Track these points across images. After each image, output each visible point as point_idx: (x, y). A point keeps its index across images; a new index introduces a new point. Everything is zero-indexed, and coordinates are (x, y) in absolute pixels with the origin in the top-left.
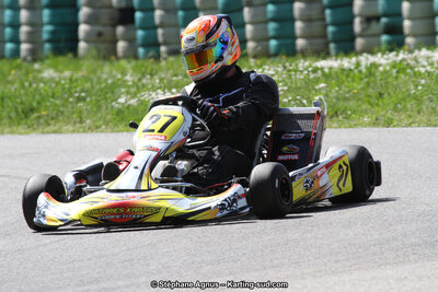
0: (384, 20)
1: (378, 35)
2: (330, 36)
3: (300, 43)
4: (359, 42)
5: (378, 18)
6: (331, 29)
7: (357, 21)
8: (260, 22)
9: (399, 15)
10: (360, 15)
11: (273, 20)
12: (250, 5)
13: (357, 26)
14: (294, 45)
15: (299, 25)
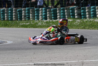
0: (27, 16)
1: (26, 18)
2: (18, 18)
3: (14, 19)
4: (23, 19)
5: (26, 16)
6: (18, 17)
7: (23, 16)
8: (7, 16)
9: (30, 16)
10: (23, 15)
11: (10, 15)
12: (6, 13)
13: (23, 17)
14: (13, 19)
15: (14, 16)
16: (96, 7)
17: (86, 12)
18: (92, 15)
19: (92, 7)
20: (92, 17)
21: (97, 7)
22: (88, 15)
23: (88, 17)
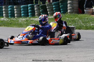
16: (14, 6)
17: (3, 11)
18: (9, 14)
19: (9, 6)
20: (10, 16)
21: (16, 7)
22: (4, 14)
23: (4, 16)
